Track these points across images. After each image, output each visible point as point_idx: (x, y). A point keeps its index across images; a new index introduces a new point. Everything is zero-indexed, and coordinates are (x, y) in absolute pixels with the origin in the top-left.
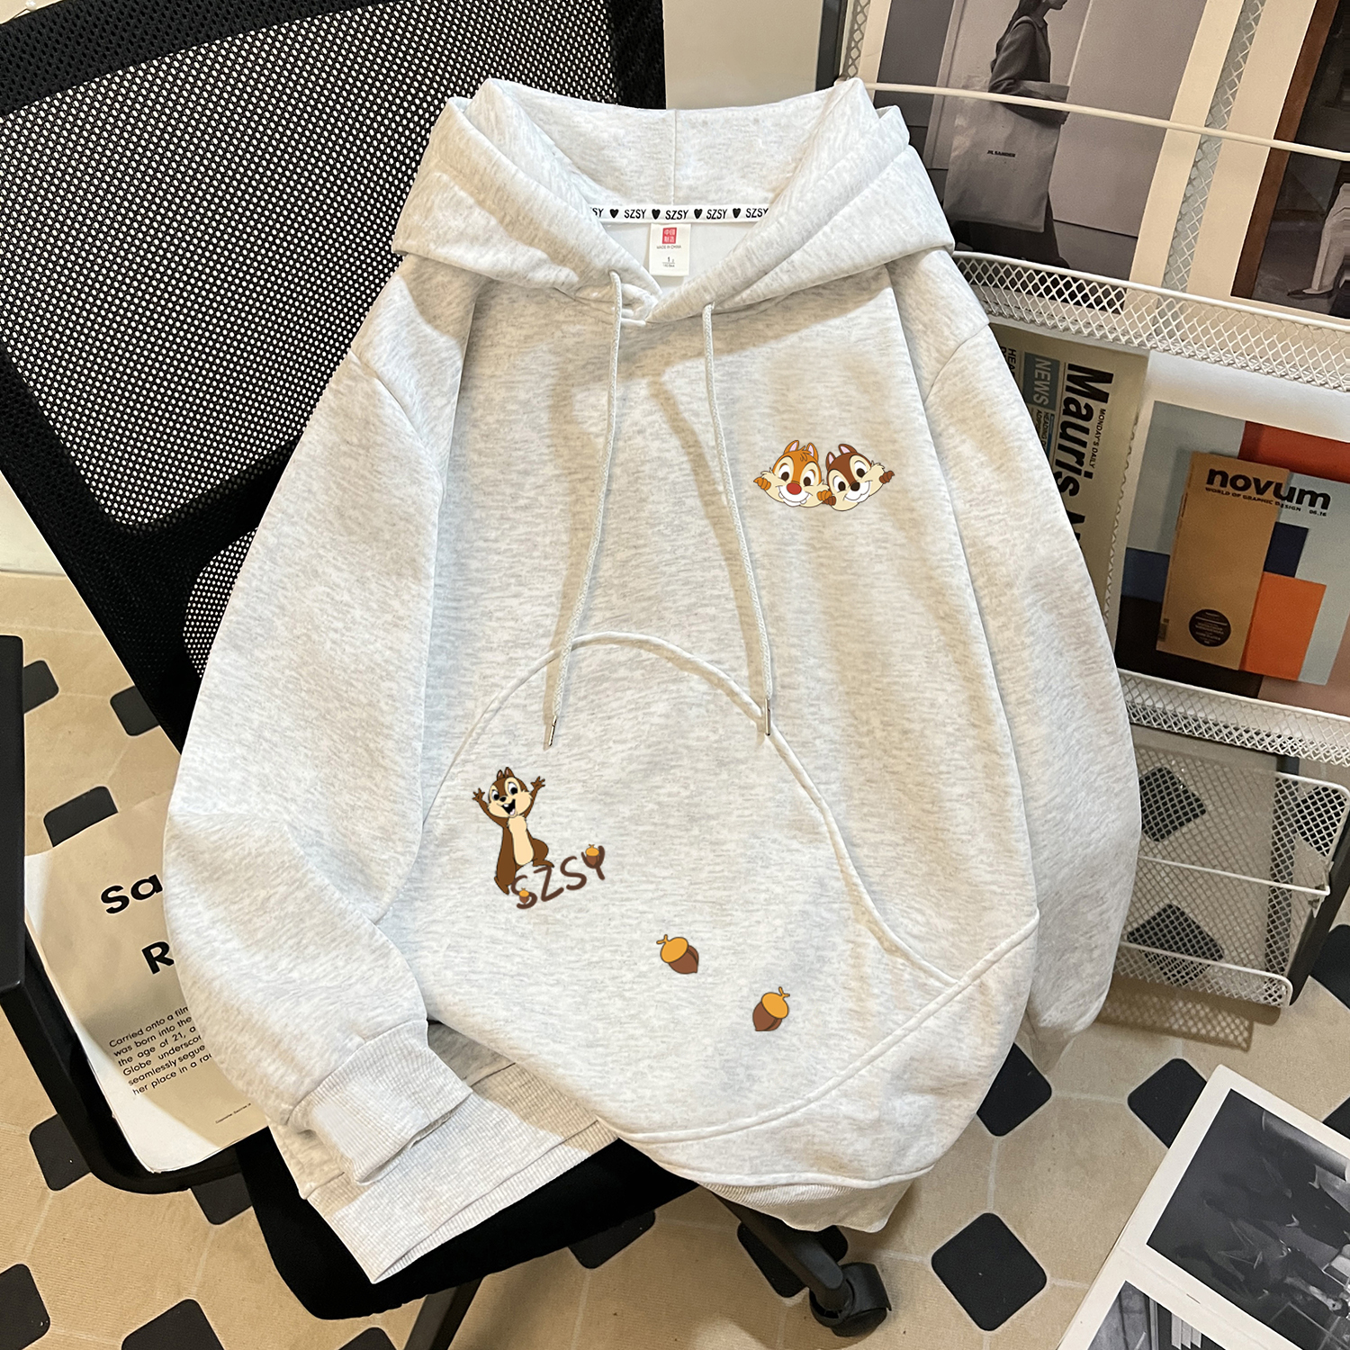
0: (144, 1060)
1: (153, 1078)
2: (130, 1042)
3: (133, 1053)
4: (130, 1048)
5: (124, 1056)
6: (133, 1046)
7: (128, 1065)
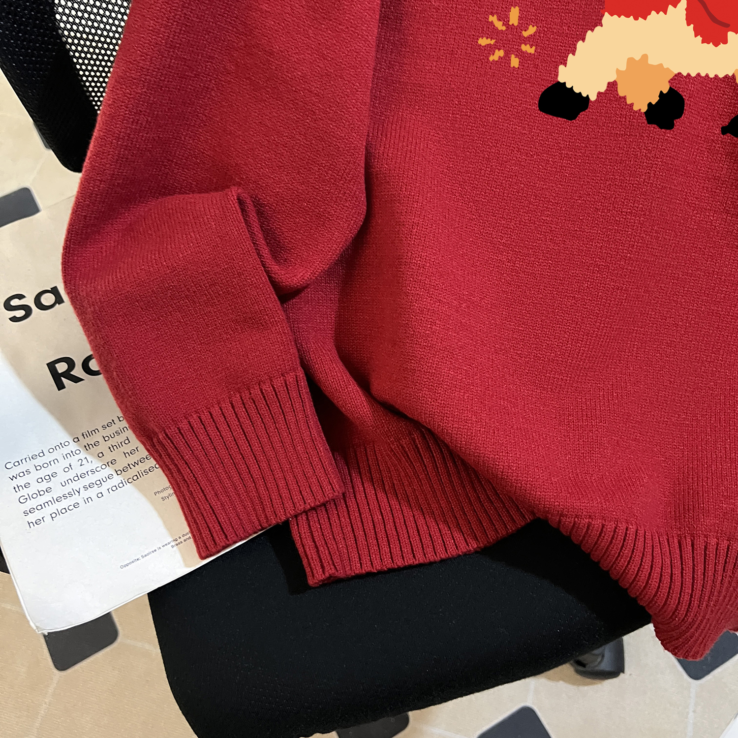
0: (44, 486)
1: (52, 508)
2: (29, 465)
3: (31, 478)
4: (28, 472)
5: (21, 481)
6: (32, 470)
7: (24, 492)
